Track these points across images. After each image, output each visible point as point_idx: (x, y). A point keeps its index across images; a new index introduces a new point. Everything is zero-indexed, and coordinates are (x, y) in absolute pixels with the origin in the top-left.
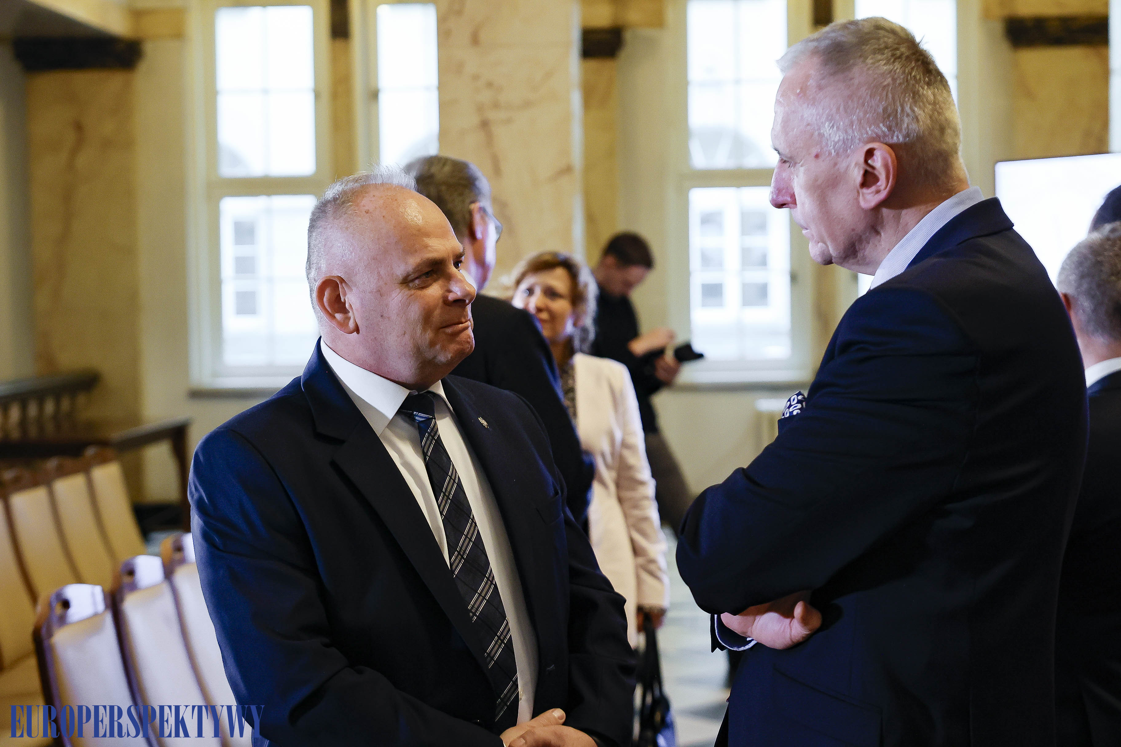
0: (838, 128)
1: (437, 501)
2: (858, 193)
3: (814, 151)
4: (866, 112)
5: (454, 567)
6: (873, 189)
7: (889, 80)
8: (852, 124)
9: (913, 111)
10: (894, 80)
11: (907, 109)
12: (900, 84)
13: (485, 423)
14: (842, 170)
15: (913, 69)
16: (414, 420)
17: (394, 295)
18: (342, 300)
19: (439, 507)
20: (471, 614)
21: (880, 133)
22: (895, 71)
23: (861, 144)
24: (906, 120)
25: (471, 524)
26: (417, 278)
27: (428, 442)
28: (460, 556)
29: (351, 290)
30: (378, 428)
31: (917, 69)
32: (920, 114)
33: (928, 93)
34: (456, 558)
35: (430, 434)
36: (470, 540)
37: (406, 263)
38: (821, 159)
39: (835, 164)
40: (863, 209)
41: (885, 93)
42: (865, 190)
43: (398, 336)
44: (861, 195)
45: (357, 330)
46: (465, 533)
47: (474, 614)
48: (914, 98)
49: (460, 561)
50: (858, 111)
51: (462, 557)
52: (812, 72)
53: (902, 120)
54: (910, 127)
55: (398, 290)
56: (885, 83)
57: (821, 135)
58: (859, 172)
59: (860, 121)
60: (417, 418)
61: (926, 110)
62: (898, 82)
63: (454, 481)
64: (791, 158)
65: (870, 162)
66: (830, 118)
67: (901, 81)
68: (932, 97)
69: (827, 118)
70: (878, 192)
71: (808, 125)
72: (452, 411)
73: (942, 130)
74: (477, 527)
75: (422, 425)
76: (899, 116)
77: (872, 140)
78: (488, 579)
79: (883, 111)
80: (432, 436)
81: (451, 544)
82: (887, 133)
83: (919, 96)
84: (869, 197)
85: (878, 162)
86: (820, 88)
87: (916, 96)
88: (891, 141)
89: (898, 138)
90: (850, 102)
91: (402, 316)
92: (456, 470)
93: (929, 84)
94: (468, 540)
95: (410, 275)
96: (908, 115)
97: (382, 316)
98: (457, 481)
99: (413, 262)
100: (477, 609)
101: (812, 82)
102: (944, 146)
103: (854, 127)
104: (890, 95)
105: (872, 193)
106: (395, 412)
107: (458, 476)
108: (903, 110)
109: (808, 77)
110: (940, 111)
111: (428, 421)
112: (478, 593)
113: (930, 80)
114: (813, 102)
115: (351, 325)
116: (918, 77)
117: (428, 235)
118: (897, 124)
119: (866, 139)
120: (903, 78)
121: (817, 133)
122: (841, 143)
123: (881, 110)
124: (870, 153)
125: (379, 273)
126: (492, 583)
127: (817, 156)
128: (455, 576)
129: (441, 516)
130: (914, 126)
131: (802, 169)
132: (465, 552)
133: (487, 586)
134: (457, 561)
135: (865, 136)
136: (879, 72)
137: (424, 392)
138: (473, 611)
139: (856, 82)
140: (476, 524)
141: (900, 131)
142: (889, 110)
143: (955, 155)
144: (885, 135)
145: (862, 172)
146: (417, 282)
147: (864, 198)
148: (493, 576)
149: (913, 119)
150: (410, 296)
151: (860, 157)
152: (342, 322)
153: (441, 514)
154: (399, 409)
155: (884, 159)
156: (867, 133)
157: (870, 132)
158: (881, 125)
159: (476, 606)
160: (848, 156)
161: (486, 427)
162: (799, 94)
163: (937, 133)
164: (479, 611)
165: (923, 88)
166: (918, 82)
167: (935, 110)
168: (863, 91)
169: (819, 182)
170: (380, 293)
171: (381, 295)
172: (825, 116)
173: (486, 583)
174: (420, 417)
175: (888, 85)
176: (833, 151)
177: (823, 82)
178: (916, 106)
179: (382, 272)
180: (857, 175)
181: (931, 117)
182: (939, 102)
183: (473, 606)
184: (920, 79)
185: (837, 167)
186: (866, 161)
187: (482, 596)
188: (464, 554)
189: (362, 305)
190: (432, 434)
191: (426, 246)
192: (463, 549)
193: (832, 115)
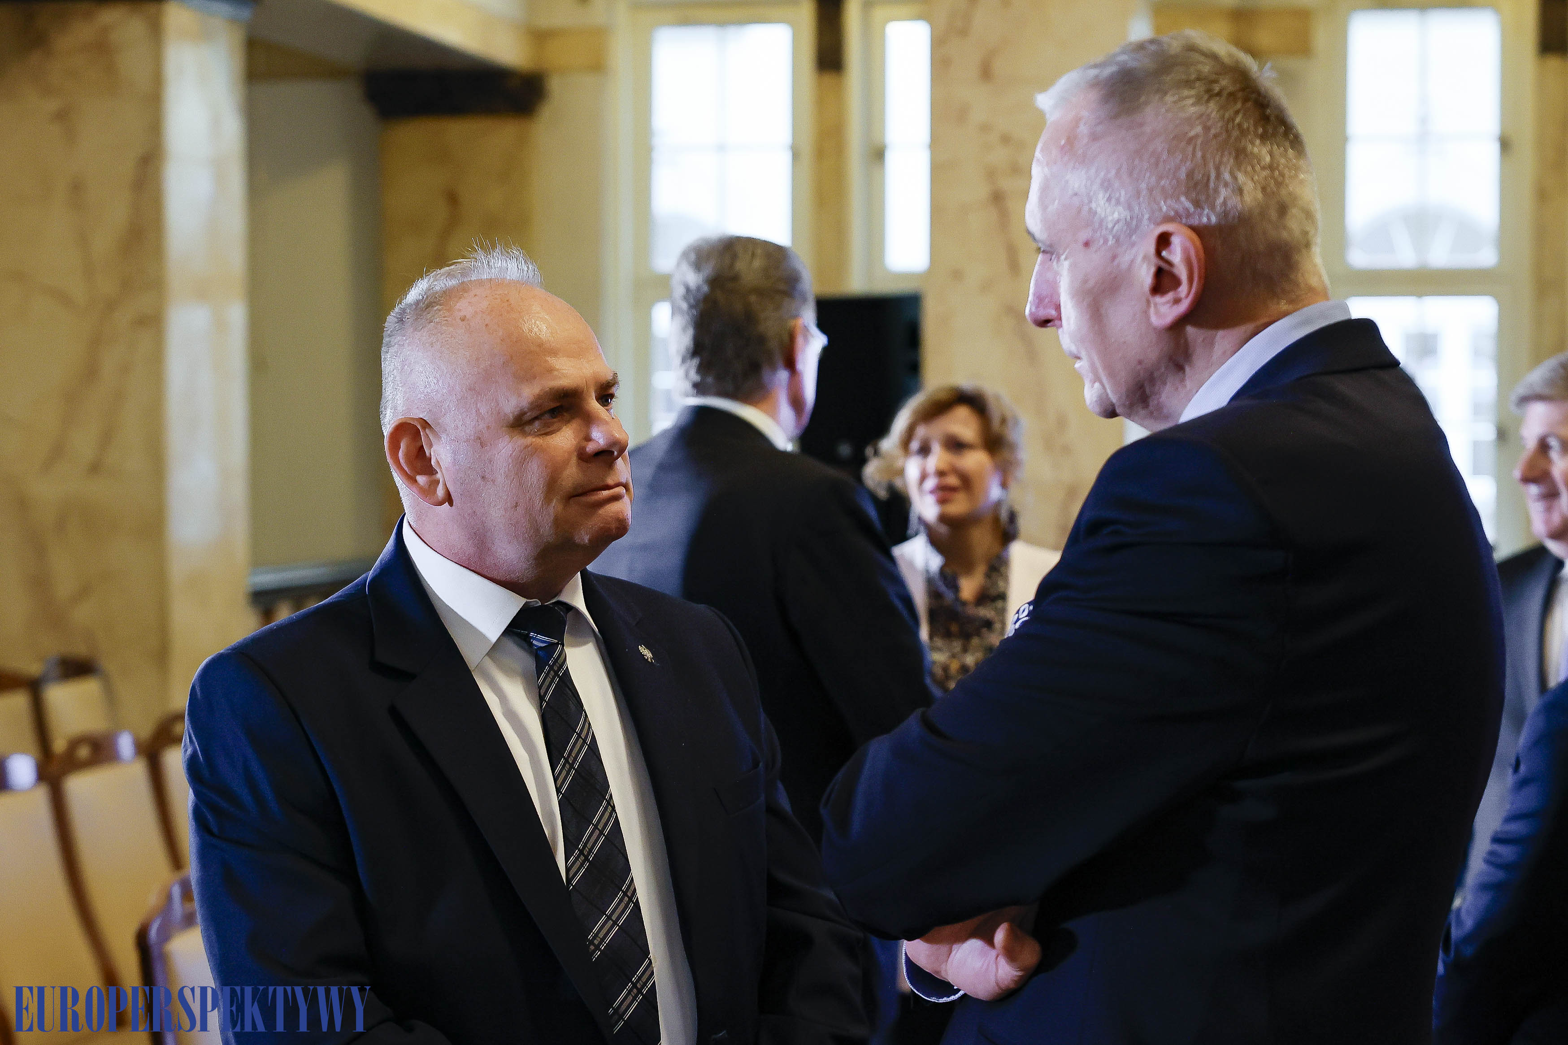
0: (1118, 202)
1: (553, 770)
2: (1148, 302)
3: (1084, 235)
4: (1161, 178)
5: (571, 874)
6: (1170, 296)
7: (1198, 129)
8: (1138, 193)
9: (1235, 178)
10: (1207, 129)
11: (1227, 176)
12: (1215, 136)
13: (647, 654)
14: (1124, 266)
15: (1237, 112)
16: (531, 645)
17: (501, 446)
18: (428, 454)
19: (555, 781)
20: (592, 947)
21: (1181, 210)
22: (1209, 115)
23: (1152, 226)
24: (1223, 193)
25: (606, 809)
26: (536, 418)
27: (548, 680)
28: (582, 858)
29: (438, 437)
30: (472, 654)
31: (1244, 114)
32: (1245, 184)
33: (1262, 151)
34: (577, 859)
35: (551, 668)
36: (601, 833)
37: (519, 395)
38: (1093, 248)
39: (1114, 257)
40: (1155, 329)
41: (1190, 149)
42: (1159, 299)
43: (506, 510)
44: (1152, 305)
45: (448, 499)
46: (595, 821)
47: (597, 947)
48: (1237, 158)
49: (582, 865)
50: (1148, 175)
51: (586, 859)
52: (1085, 113)
53: (1216, 191)
54: (1230, 204)
55: (507, 438)
56: (1192, 133)
57: (1092, 213)
58: (1149, 269)
59: (1151, 190)
60: (534, 642)
61: (1256, 178)
62: (1213, 131)
63: (584, 741)
64: (1051, 246)
65: (1164, 254)
66: (1106, 185)
67: (1218, 130)
68: (1268, 159)
69: (1102, 184)
70: (1177, 301)
71: (1076, 194)
72: (598, 634)
73: (1283, 210)
74: (616, 813)
75: (540, 653)
76: (1212, 185)
77: (1168, 219)
78: (625, 894)
79: (1187, 176)
80: (555, 671)
81: (570, 837)
82: (1192, 209)
83: (1246, 155)
84: (1164, 309)
85: (1176, 255)
86: (1094, 137)
87: (1241, 155)
88: (1195, 221)
89: (1208, 217)
90: (1137, 162)
91: (513, 479)
92: (590, 724)
93: (1264, 138)
94: (597, 832)
95: (525, 413)
96: (1226, 185)
97: (483, 477)
98: (588, 741)
99: (529, 393)
100: (602, 940)
101: (1083, 130)
102: (1285, 235)
103: (1141, 199)
104: (1199, 154)
105: (1168, 302)
106: (501, 633)
107: (593, 732)
108: (1218, 176)
109: (1077, 121)
110: (1280, 179)
111: (551, 647)
112: (606, 915)
113: (1265, 132)
114: (1084, 160)
115: (440, 492)
116: (1245, 126)
117: (554, 352)
118: (1208, 197)
119: (1159, 220)
120: (1221, 127)
121: (1086, 208)
122: (1121, 224)
123: (1182, 174)
124: (1163, 240)
125: (478, 410)
126: (630, 900)
127: (1087, 244)
128: (572, 887)
129: (557, 795)
130: (1234, 202)
131: (1066, 264)
132: (591, 850)
133: (622, 905)
134: (578, 864)
135: (1157, 214)
136: (1182, 115)
137: (551, 602)
138: (596, 942)
139: (1148, 129)
140: (613, 807)
141: (1213, 207)
142: (1198, 176)
143: (1304, 251)
144: (1189, 215)
145: (1153, 270)
146: (537, 424)
147: (1157, 312)
148: (635, 889)
149: (1233, 191)
150: (525, 448)
151: (1150, 246)
152: (427, 486)
153: (558, 791)
154: (507, 627)
155: (1185, 251)
156: (1161, 209)
157: (1164, 208)
158: (1183, 199)
159: (601, 935)
160: (1133, 245)
161: (650, 660)
162: (1063, 147)
163: (1273, 214)
164: (605, 943)
165: (1253, 144)
166: (1243, 132)
167: (1273, 177)
168: (1159, 145)
169: (1091, 283)
170: (480, 442)
171: (482, 445)
172: (1098, 181)
173: (621, 900)
174: (540, 640)
175: (1196, 136)
176: (1111, 237)
177: (1099, 129)
178: (1239, 170)
179: (483, 411)
180: (1145, 275)
181: (1264, 189)
182: (1278, 165)
183: (596, 935)
184: (1248, 129)
185: (1116, 263)
186: (1158, 253)
187: (612, 920)
188: (589, 854)
189: (455, 462)
190: (556, 668)
191: (550, 370)
192: (589, 845)
193: (1109, 181)
